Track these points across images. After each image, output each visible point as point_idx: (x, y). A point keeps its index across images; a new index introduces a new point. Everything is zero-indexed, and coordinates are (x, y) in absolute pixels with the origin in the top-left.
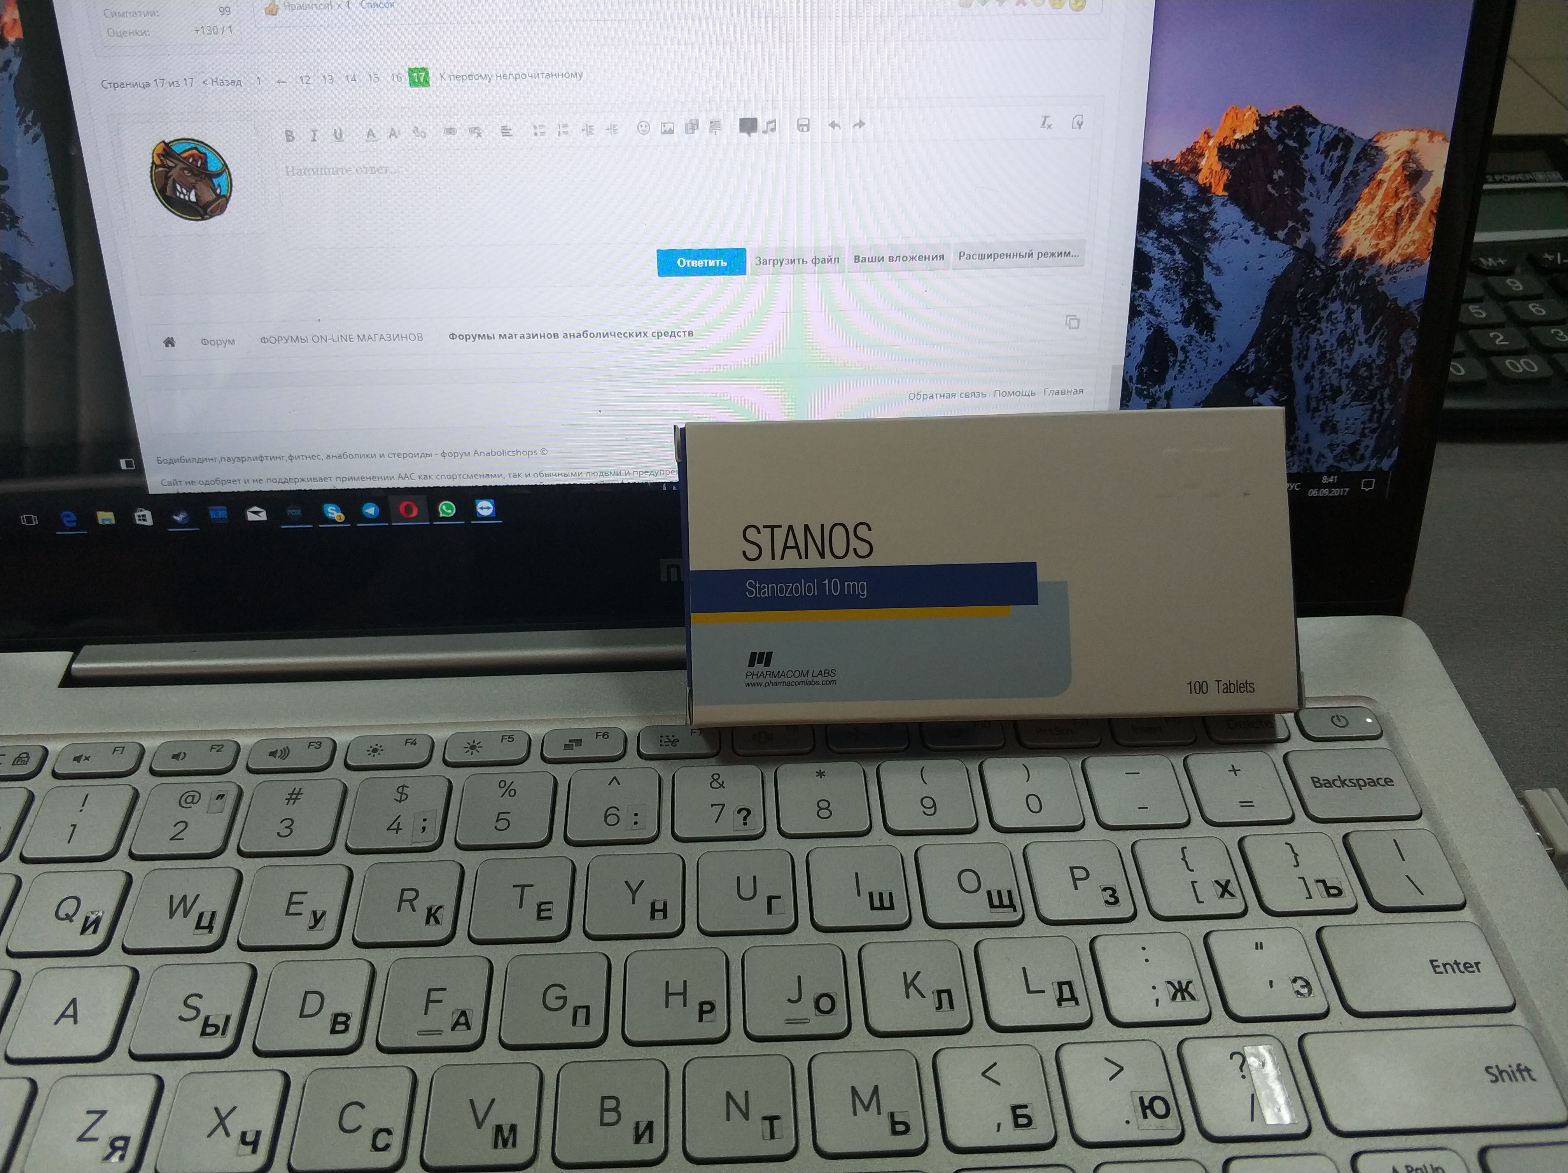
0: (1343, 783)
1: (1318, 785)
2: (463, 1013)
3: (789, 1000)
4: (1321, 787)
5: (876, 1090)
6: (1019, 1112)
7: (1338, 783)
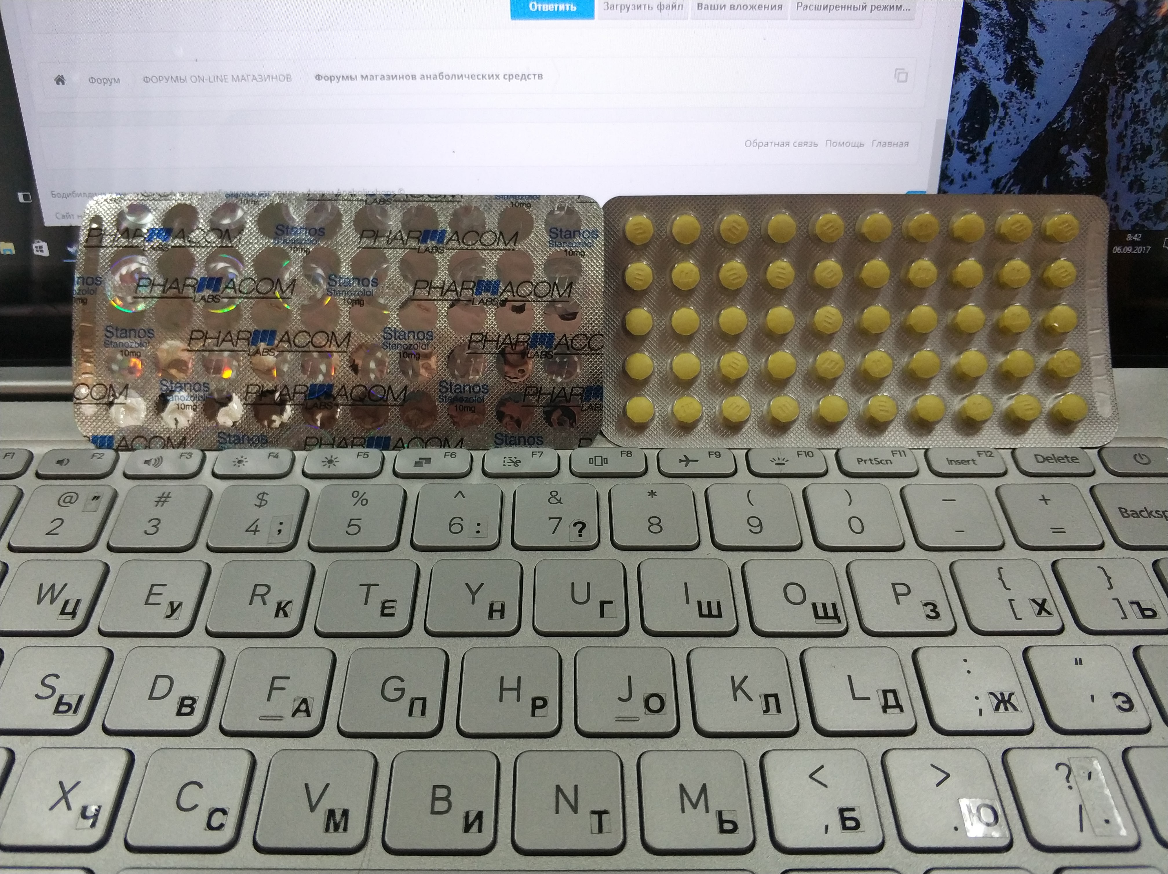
0: (1150, 514)
1: (1126, 515)
2: (304, 701)
3: (620, 699)
4: (1129, 516)
5: (704, 788)
6: (847, 814)
7: (1145, 514)
